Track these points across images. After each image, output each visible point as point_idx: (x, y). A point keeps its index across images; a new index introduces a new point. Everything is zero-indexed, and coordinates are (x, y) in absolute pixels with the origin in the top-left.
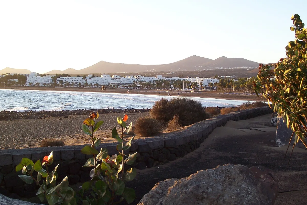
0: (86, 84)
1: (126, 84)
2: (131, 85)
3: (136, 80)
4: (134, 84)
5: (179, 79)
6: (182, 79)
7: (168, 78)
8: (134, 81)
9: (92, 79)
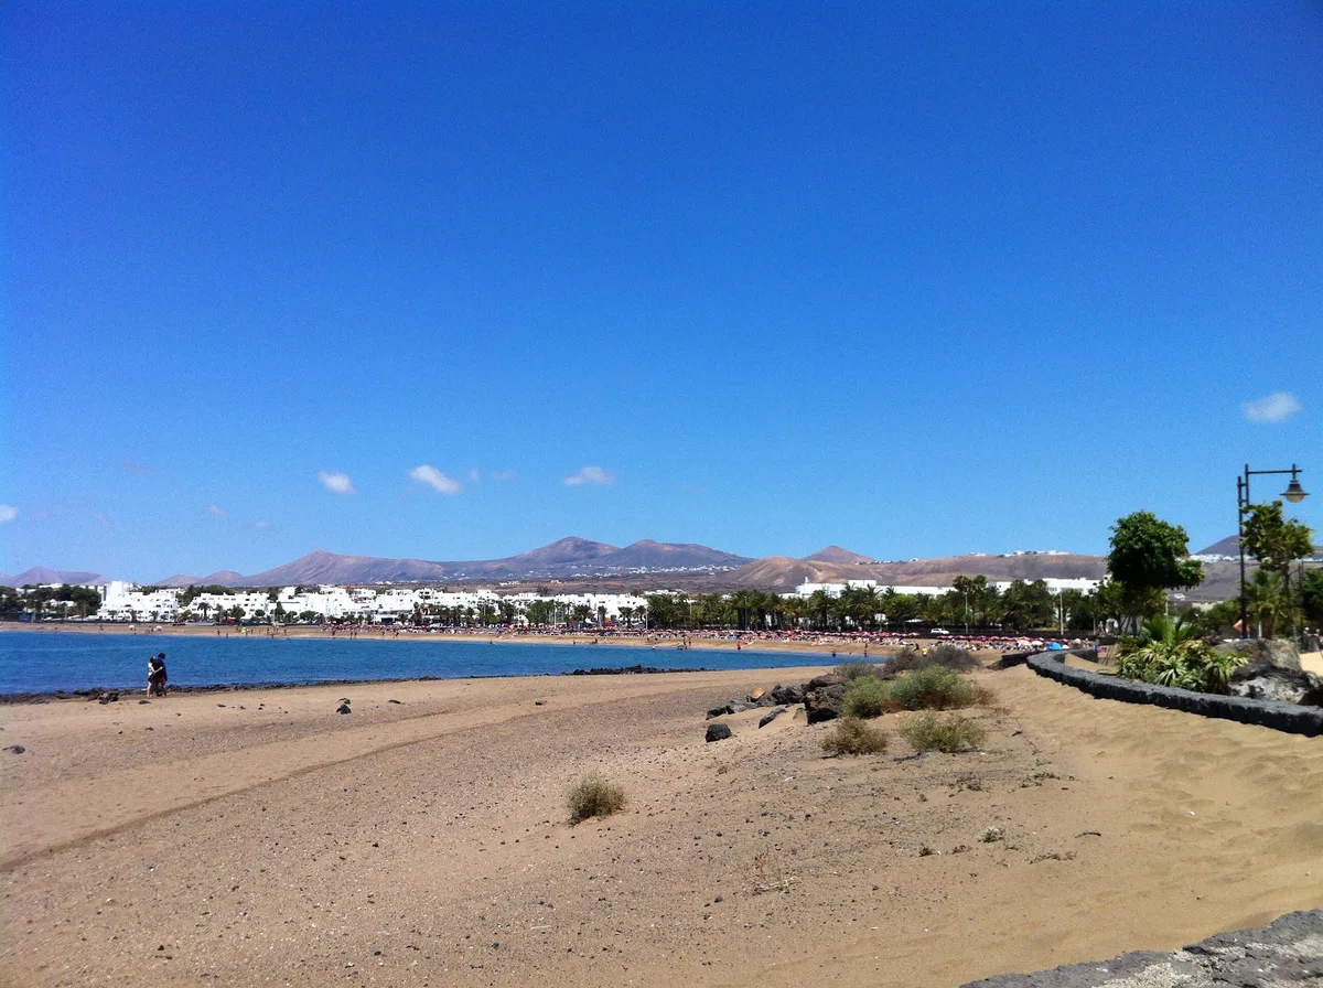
0: (279, 612)
1: (392, 613)
2: (410, 616)
3: (420, 601)
4: (418, 614)
5: (539, 598)
6: (546, 599)
7: (507, 597)
8: (416, 605)
9: (296, 599)
